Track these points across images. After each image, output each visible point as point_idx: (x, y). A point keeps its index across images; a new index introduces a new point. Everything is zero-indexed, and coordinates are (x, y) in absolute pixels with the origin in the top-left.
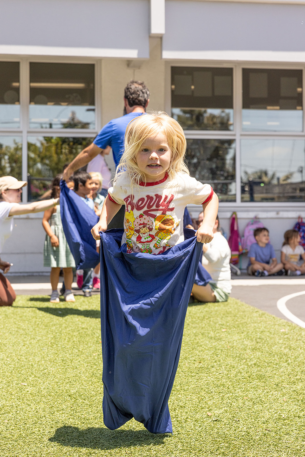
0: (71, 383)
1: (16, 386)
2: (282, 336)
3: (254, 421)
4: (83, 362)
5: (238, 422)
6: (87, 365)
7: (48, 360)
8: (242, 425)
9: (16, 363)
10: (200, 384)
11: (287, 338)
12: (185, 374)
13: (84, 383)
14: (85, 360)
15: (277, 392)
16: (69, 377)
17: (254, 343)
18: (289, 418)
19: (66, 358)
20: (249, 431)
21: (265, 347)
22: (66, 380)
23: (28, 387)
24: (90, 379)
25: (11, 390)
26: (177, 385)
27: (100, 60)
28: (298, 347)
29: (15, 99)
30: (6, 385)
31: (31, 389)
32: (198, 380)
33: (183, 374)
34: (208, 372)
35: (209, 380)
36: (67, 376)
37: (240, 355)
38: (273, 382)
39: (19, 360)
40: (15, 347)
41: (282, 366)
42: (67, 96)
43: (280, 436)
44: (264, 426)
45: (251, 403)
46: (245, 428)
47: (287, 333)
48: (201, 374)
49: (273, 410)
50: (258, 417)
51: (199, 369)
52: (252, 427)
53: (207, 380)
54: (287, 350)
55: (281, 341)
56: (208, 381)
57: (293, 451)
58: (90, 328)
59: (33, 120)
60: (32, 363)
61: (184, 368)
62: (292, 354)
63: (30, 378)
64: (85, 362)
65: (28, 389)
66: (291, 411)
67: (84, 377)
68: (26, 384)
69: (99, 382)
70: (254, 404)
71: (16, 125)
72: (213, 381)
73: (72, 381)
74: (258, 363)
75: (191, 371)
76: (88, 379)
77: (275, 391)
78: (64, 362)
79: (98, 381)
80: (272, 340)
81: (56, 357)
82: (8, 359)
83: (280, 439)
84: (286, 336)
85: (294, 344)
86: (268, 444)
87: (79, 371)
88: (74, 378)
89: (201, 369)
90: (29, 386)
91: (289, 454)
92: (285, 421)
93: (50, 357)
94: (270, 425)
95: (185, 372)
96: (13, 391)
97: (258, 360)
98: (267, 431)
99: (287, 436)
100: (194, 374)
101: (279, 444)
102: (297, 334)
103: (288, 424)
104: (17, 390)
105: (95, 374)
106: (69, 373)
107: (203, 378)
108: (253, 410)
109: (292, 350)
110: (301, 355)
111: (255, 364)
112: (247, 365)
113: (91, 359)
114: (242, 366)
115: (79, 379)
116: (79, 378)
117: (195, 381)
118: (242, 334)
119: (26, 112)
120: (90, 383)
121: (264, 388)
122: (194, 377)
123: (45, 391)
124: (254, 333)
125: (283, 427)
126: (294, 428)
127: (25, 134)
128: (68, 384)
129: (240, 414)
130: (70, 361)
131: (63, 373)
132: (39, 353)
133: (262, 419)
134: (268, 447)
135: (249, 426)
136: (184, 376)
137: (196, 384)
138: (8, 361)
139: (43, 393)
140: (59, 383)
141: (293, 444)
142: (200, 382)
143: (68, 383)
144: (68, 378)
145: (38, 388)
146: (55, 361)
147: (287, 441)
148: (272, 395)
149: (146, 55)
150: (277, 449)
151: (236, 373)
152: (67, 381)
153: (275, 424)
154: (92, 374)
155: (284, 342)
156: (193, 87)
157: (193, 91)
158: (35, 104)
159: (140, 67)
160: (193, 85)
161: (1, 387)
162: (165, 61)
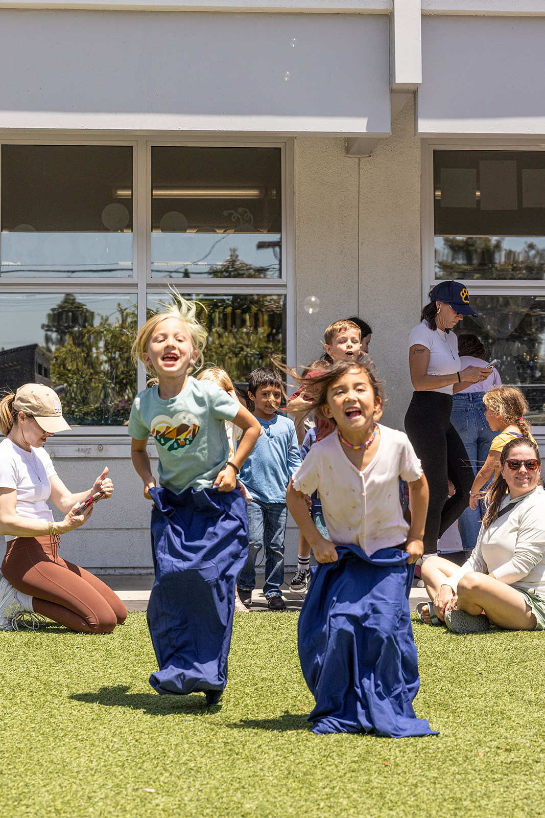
0: (245, 790)
1: (133, 793)
4: (267, 748)
6: (275, 753)
7: (195, 741)
9: (132, 748)
10: (513, 796)
12: (479, 775)
13: (272, 790)
14: (272, 744)
16: (240, 776)
19: (233, 740)
22: (234, 783)
23: (157, 796)
24: (284, 782)
25: (123, 801)
26: (465, 797)
27: (291, 139)
30: (112, 792)
31: (163, 800)
32: (507, 787)
33: (476, 775)
34: (528, 773)
35: (530, 789)
36: (235, 775)
39: (137, 741)
40: (128, 715)
42: (226, 213)
48: (513, 776)
51: (508, 766)
53: (526, 789)
56: (528, 791)
58: (278, 679)
59: (157, 265)
60: (163, 747)
61: (476, 762)
63: (162, 779)
64: (270, 747)
65: (157, 801)
67: (271, 778)
68: (153, 791)
69: (301, 788)
71: (128, 273)
72: (540, 791)
73: (247, 786)
75: (492, 769)
76: (280, 783)
78: (229, 747)
79: (301, 786)
81: (212, 737)
82: (115, 740)
87: (260, 766)
88: (250, 779)
89: (512, 766)
90: (160, 795)
93: (200, 735)
95: (480, 770)
96: (128, 804)
100: (500, 776)
104: (136, 802)
105: (294, 771)
106: (240, 769)
107: (518, 783)
113: (283, 742)
115: (260, 782)
116: (262, 780)
117: (502, 790)
119: (144, 248)
120: (284, 790)
122: (499, 782)
123: (193, 805)
127: (142, 289)
128: (239, 792)
130: (242, 746)
131: (228, 769)
132: (176, 728)
136: (477, 780)
137: (504, 795)
138: (115, 742)
139: (188, 808)
140: (220, 790)
142: (512, 792)
143: (238, 789)
144: (238, 780)
145: (177, 799)
146: (210, 745)
149: (385, 128)
152: (237, 785)
154: (287, 772)
156: (478, 194)
157: (479, 201)
158: (163, 230)
159: (371, 152)
160: (478, 189)
161: (103, 796)
162: (422, 139)
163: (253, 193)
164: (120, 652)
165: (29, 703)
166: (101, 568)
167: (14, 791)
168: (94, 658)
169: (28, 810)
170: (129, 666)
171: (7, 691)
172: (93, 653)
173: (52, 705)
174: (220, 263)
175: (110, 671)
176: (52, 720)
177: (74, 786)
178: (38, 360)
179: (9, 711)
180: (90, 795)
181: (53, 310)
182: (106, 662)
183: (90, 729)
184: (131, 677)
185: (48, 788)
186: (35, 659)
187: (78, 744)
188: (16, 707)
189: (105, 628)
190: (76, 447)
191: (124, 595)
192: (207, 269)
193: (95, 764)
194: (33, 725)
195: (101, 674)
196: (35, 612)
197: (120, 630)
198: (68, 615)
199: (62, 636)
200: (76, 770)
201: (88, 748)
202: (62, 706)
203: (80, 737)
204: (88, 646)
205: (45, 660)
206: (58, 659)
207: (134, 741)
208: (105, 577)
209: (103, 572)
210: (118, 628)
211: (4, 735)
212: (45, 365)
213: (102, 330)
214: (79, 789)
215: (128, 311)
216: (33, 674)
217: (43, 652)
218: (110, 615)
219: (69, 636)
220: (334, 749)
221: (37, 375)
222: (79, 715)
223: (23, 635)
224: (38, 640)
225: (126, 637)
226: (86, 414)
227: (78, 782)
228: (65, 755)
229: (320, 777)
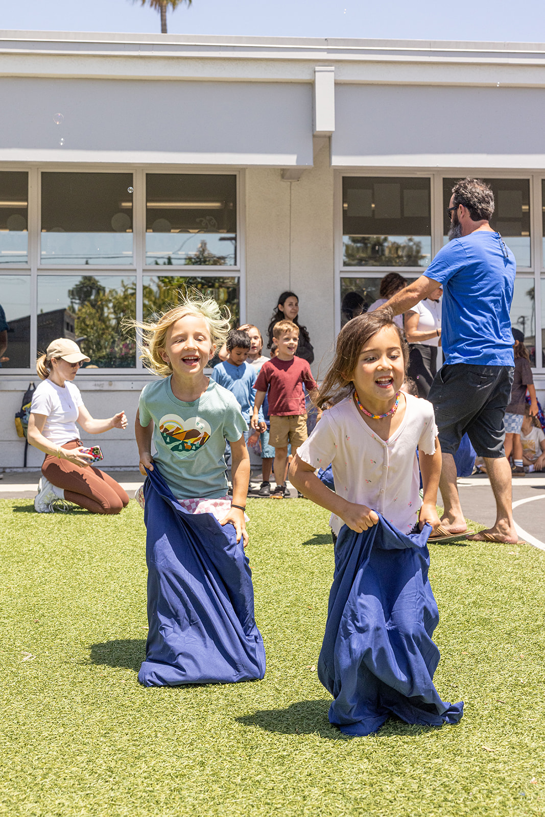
1: (135, 629)
2: (511, 562)
3: (478, 687)
5: (456, 689)
8: (462, 693)
11: (519, 564)
15: (509, 645)
17: (471, 571)
18: (530, 684)
20: (472, 702)
21: (487, 578)
27: (243, 169)
28: (535, 578)
29: (127, 225)
30: (120, 629)
37: (452, 589)
38: (503, 630)
41: (515, 605)
42: (198, 220)
43: (520, 710)
44: (495, 695)
45: (474, 660)
46: (466, 698)
47: (517, 557)
49: (506, 671)
50: (485, 681)
52: (477, 696)
54: (520, 582)
55: (509, 570)
57: (541, 734)
59: (149, 254)
62: (527, 588)
66: (533, 674)
70: (477, 662)
71: (129, 260)
74: (478, 600)
77: (507, 643)
80: (497, 568)
83: (519, 716)
84: (516, 562)
85: (529, 574)
86: (502, 723)
91: (534, 738)
92: (525, 689)
94: (503, 695)
97: (479, 597)
98: (500, 703)
99: (529, 712)
101: (519, 722)
102: (532, 558)
103: (530, 693)
108: (477, 671)
109: (527, 582)
110: (541, 589)
111: (474, 602)
112: (463, 603)
114: (457, 606)
118: (451, 558)
119: (141, 243)
121: (490, 639)
124: (470, 557)
125: (523, 697)
126: (539, 700)
127: (139, 273)
129: (458, 676)
133: (491, 684)
134: (503, 727)
135: (473, 695)
141: (539, 723)
147: (529, 719)
148: (503, 649)
149: (309, 162)
150: (516, 731)
151: (447, 615)
153: (511, 693)
155: (515, 571)
156: (373, 206)
157: (373, 211)
158: (154, 231)
159: (299, 178)
160: (373, 203)
161: (114, 632)
162: (334, 170)
163: (216, 205)
164: (125, 528)
165: (62, 564)
166: (111, 467)
167: (52, 629)
168: (107, 532)
169: (62, 642)
170: (131, 538)
171: (47, 556)
172: (106, 529)
173: (77, 566)
174: (193, 253)
175: (118, 541)
176: (78, 577)
177: (94, 625)
178: (67, 320)
179: (48, 570)
180: (105, 631)
181: (77, 285)
182: (115, 535)
183: (104, 583)
184: (133, 546)
185: (76, 626)
186: (66, 533)
187: (96, 594)
188: (53, 568)
189: (115, 511)
190: (93, 383)
191: (126, 486)
192: (184, 257)
193: (108, 608)
194: (65, 581)
195: (112, 544)
196: (66, 500)
197: (125, 512)
198: (88, 502)
199: (84, 516)
200: (95, 613)
201: (103, 597)
202: (85, 567)
203: (97, 589)
204: (103, 524)
205: (73, 533)
206: (81, 532)
207: (135, 592)
208: (113, 473)
209: (112, 469)
210: (123, 510)
211: (45, 588)
212: (71, 323)
213: (110, 298)
214: (97, 627)
215: (129, 286)
216: (64, 544)
217: (72, 527)
218: (118, 501)
219: (89, 517)
220: (274, 598)
221: (66, 331)
222: (97, 573)
223: (57, 515)
224: (67, 519)
225: (128, 516)
226: (100, 358)
227: (96, 622)
228: (88, 602)
229: (264, 618)
